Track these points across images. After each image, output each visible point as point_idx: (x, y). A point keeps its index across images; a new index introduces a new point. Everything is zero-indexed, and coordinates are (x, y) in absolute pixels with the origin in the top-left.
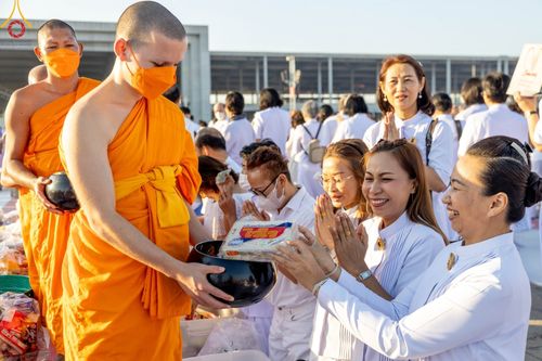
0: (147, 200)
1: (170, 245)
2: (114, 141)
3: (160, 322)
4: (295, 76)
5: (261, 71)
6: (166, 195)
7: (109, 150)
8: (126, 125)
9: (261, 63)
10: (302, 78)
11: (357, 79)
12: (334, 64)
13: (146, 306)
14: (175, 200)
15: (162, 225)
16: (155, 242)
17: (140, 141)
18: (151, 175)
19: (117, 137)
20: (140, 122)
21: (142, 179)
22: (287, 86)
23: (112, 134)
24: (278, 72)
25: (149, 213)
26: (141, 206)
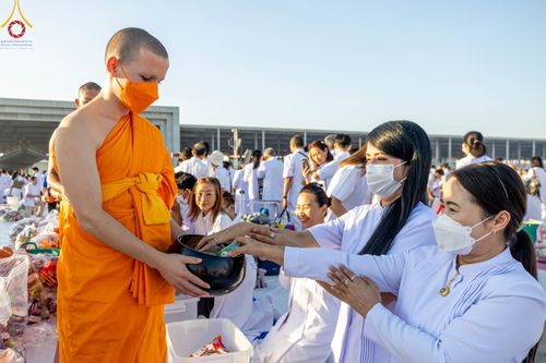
0: (133, 200)
1: (154, 241)
2: (103, 146)
3: (148, 309)
4: (238, 142)
5: (216, 139)
6: (150, 197)
7: (97, 155)
8: (113, 134)
9: (216, 134)
10: (242, 144)
11: (281, 146)
12: (266, 135)
13: (134, 295)
14: (158, 202)
15: (148, 222)
16: (141, 238)
17: (126, 150)
18: (137, 179)
19: (106, 143)
20: (126, 134)
21: (129, 182)
22: (232, 149)
23: (101, 141)
24: (226, 140)
25: (135, 212)
26: (128, 206)
